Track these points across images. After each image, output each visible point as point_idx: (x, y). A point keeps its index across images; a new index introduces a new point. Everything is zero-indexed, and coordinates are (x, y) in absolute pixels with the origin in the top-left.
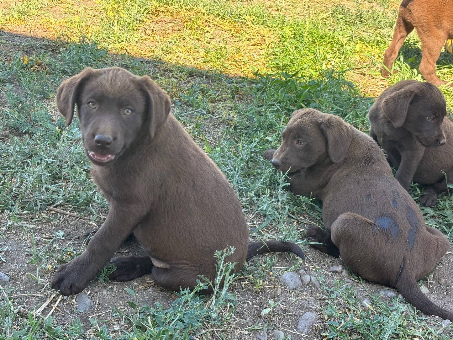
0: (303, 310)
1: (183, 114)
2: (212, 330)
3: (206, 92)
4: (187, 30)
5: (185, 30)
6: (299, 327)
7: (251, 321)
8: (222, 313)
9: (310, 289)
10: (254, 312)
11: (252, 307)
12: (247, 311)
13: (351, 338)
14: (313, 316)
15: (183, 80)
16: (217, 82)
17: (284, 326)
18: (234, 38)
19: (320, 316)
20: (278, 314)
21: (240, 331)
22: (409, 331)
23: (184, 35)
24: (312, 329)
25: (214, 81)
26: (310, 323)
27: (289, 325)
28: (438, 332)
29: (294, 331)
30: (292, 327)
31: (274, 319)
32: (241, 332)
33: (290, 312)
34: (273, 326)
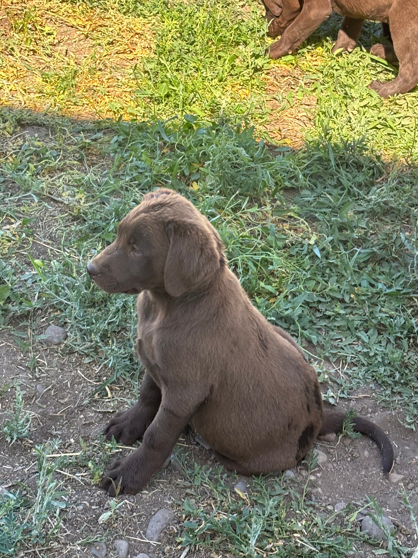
0: (155, 507)
1: (7, 200)
2: (34, 550)
3: (41, 154)
4: (15, 35)
5: (12, 34)
6: (149, 532)
7: (86, 531)
8: (49, 523)
9: (169, 473)
10: (92, 516)
11: (90, 509)
12: (82, 516)
13: (214, 541)
14: (167, 516)
15: (9, 133)
16: (58, 134)
17: (130, 532)
18: (90, 40)
19: (177, 514)
20: (122, 517)
22: (288, 525)
23: (11, 43)
24: (165, 533)
25: (54, 132)
26: (162, 526)
27: (135, 530)
28: (327, 522)
29: (142, 538)
30: (139, 533)
31: (116, 525)
32: (72, 547)
33: (139, 512)
34: (114, 534)
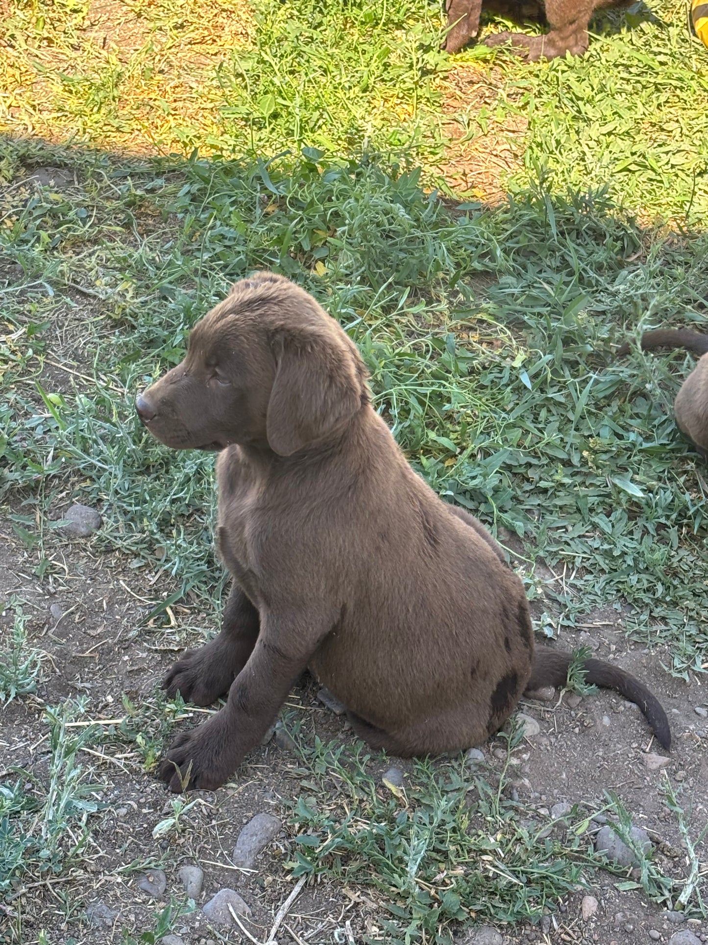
0: (248, 810)
1: (1, 293)
2: (43, 883)
3: (60, 215)
4: (18, 12)
5: (13, 11)
6: (237, 852)
7: (132, 851)
8: (69, 837)
9: (273, 754)
10: (141, 826)
11: (139, 813)
12: (125, 825)
13: (347, 868)
14: (269, 825)
15: (6, 179)
16: (89, 181)
17: (205, 853)
18: (145, 21)
19: (286, 823)
20: (193, 827)
21: (106, 878)
22: (472, 841)
23: (10, 26)
24: (266, 854)
25: (82, 178)
26: (259, 842)
27: (214, 850)
28: (538, 835)
29: (225, 863)
30: (222, 854)
31: (182, 840)
32: (108, 878)
33: (222, 819)
34: (179, 856)
